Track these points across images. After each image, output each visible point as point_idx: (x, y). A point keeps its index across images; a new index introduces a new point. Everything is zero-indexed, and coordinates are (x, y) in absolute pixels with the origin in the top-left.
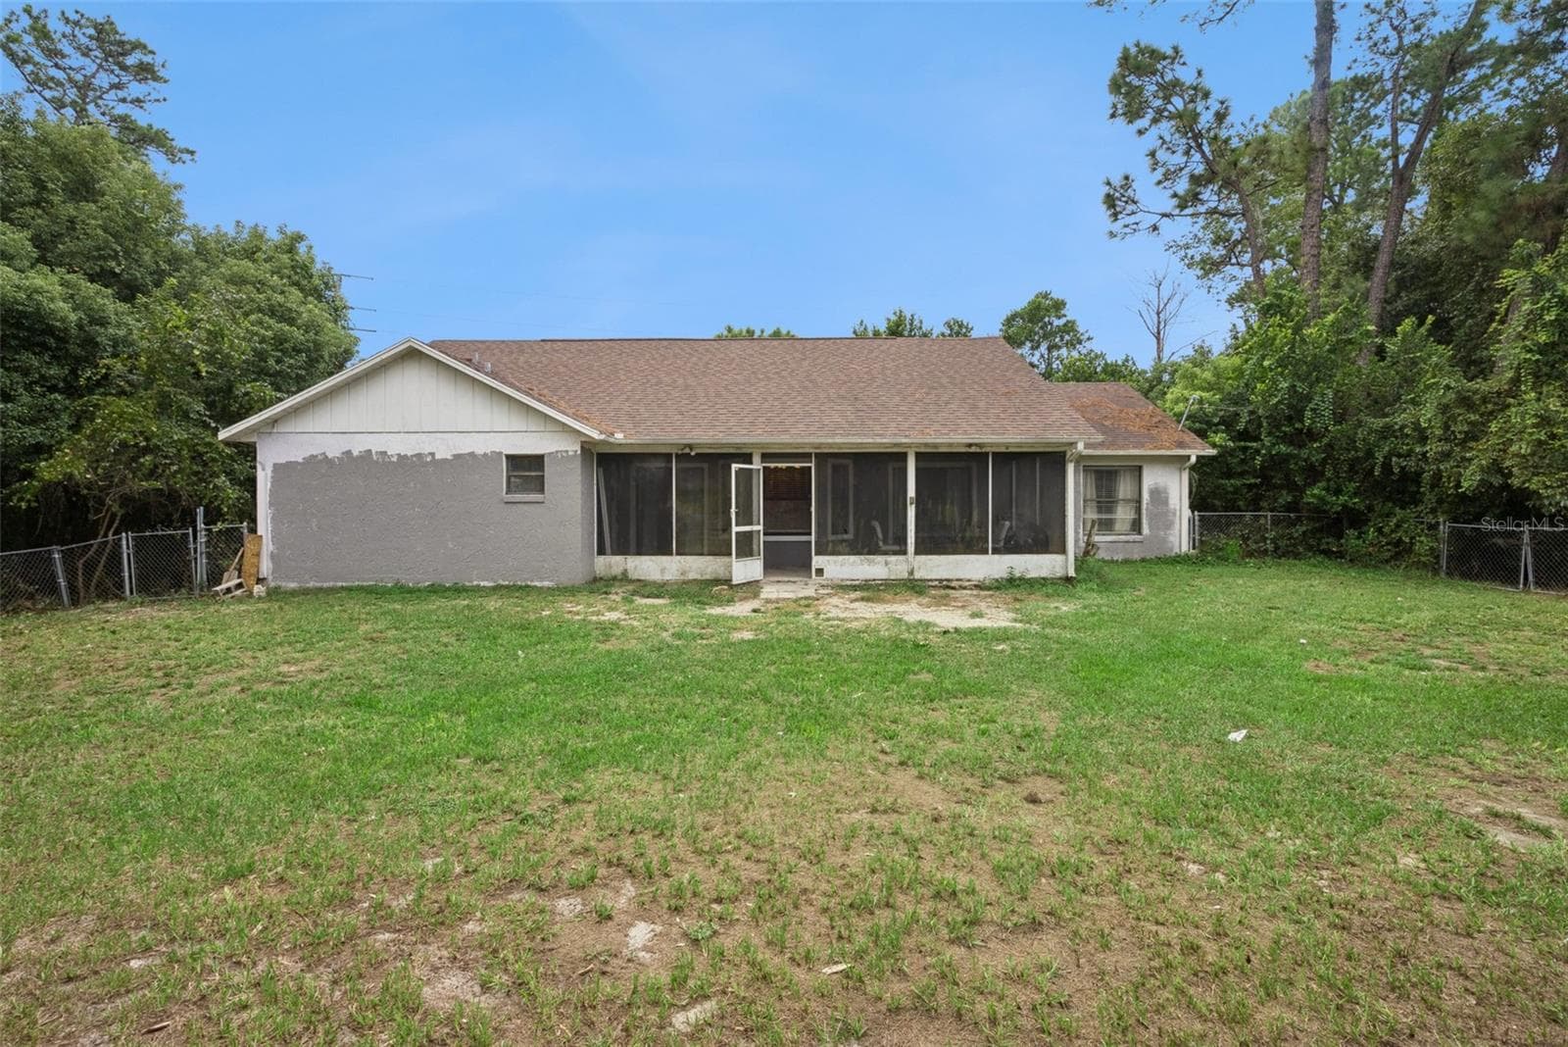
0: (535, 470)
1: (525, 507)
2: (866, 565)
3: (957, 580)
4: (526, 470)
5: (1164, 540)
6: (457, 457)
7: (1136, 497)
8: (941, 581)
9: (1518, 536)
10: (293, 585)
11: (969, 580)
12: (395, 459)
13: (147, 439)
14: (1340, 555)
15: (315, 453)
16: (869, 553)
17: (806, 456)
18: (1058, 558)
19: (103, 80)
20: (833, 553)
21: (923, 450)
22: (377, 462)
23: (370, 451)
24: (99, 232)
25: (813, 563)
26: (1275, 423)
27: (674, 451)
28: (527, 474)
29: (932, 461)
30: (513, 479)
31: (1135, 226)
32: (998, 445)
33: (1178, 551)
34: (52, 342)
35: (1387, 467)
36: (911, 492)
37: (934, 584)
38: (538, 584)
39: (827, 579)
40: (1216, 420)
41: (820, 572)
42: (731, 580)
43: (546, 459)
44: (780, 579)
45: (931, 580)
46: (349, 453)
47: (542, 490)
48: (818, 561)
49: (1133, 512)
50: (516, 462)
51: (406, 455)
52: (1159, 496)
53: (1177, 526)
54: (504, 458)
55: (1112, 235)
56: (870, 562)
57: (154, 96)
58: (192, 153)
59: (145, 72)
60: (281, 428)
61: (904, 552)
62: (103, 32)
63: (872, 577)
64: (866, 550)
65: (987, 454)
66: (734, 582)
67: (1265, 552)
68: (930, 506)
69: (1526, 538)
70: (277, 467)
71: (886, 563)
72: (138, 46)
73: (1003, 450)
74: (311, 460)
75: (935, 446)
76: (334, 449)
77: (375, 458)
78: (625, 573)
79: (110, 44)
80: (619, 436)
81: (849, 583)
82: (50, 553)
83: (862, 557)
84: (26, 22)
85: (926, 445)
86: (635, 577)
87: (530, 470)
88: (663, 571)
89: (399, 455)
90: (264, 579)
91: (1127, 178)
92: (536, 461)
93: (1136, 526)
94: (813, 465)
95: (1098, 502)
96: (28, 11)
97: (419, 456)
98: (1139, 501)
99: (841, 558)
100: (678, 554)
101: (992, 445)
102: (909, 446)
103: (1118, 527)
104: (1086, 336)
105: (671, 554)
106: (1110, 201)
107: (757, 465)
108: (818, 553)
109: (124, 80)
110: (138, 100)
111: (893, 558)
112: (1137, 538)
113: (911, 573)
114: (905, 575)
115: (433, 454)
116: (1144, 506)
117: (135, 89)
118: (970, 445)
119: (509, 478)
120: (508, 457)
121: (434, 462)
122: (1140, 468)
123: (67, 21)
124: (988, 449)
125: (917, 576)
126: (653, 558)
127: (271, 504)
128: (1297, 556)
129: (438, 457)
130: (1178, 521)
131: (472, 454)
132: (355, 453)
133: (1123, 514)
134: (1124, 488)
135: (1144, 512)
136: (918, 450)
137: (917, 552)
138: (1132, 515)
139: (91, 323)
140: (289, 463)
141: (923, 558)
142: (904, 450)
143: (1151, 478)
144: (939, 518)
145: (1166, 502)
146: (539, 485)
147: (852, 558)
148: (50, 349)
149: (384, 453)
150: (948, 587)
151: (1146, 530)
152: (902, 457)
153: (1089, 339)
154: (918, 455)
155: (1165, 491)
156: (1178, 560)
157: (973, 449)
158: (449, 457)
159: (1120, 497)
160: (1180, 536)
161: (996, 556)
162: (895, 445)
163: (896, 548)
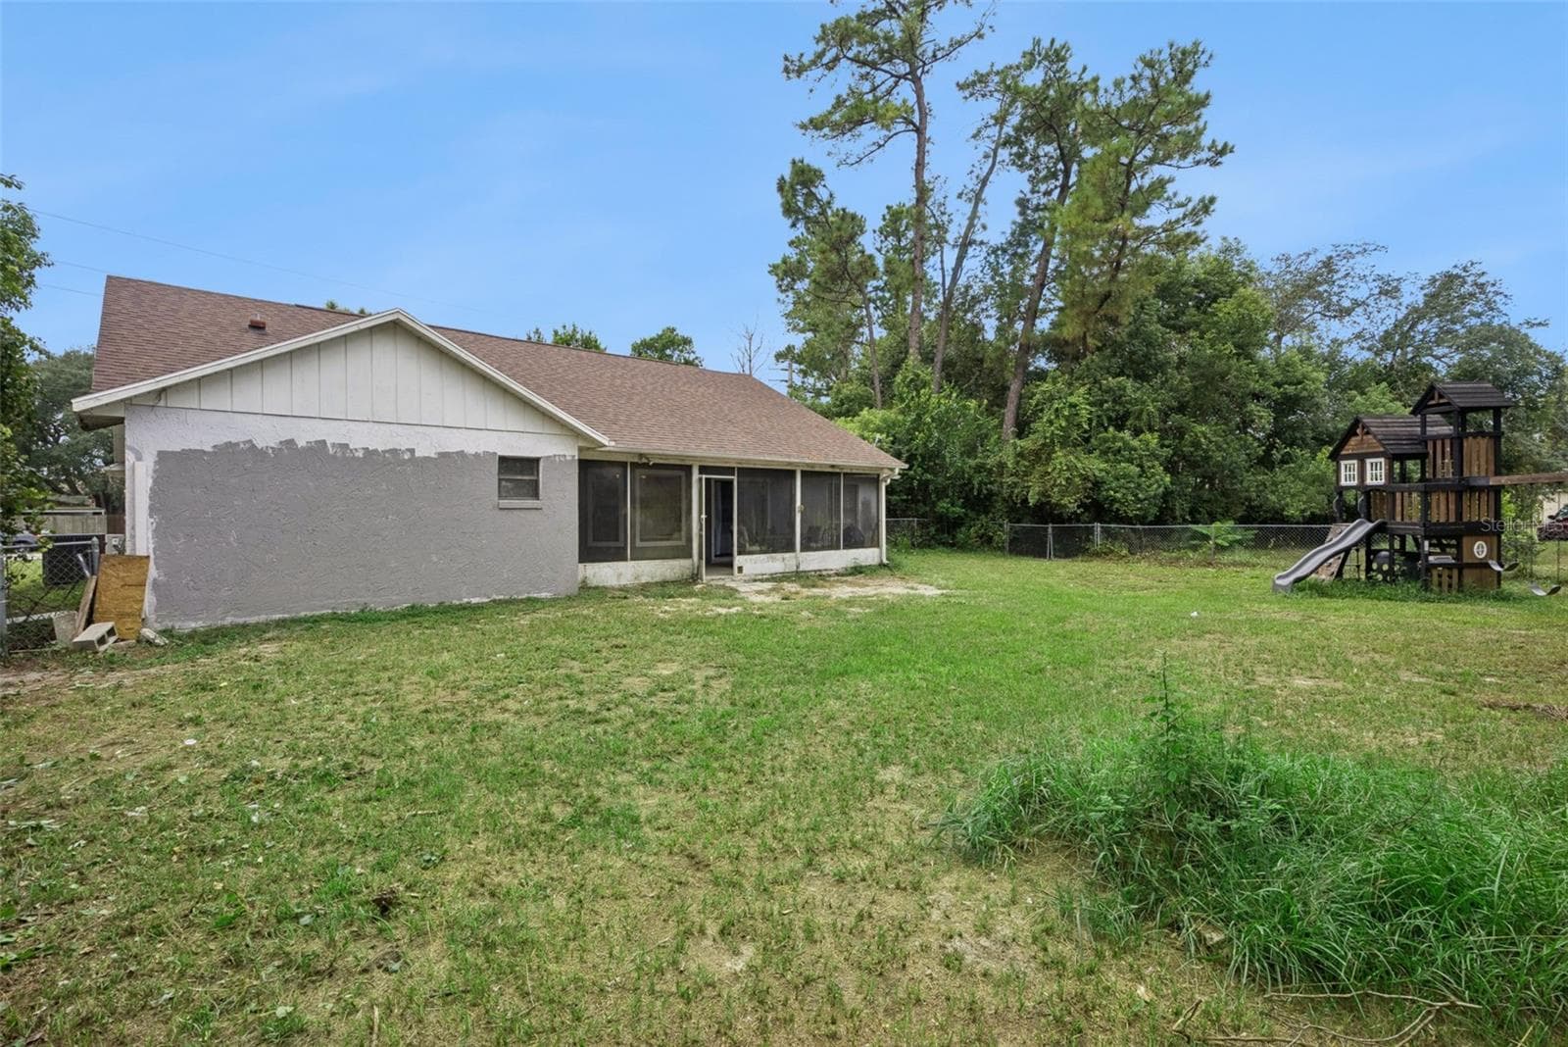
0: (528, 475)
1: (522, 514)
2: (770, 562)
3: (826, 570)
4: (520, 474)
6: (443, 455)
8: (815, 572)
9: (1046, 529)
11: (833, 570)
12: (360, 454)
14: (953, 545)
15: (234, 441)
16: (773, 552)
17: (730, 470)
18: (875, 550)
20: (748, 553)
21: (805, 469)
22: (334, 457)
23: (324, 441)
25: (736, 562)
27: (630, 460)
28: (519, 477)
29: (812, 478)
30: (504, 483)
32: (846, 466)
35: (980, 491)
36: (798, 503)
37: (811, 574)
38: (537, 596)
39: (744, 575)
41: (740, 569)
43: (541, 464)
45: (809, 571)
46: (290, 443)
47: (536, 495)
48: (738, 560)
50: (507, 464)
51: (376, 451)
54: (496, 460)
56: (773, 559)
60: (174, 401)
61: (794, 550)
63: (773, 572)
64: (770, 549)
65: (840, 474)
68: (809, 513)
69: (1050, 530)
70: (164, 457)
71: (784, 559)
73: (850, 471)
74: (227, 451)
75: (814, 465)
76: (267, 435)
77: (331, 452)
78: (586, 580)
81: (759, 578)
83: (768, 555)
85: (807, 464)
86: (593, 585)
87: (523, 475)
88: (620, 575)
89: (366, 449)
92: (531, 464)
94: (735, 478)
97: (394, 452)
99: (754, 557)
100: (632, 559)
102: (797, 464)
105: (625, 559)
107: (696, 476)
108: (740, 553)
111: (787, 555)
113: (798, 567)
114: (795, 569)
115: (412, 451)
118: (833, 466)
119: (501, 481)
120: (500, 458)
121: (414, 460)
124: (840, 470)
125: (801, 569)
126: (611, 564)
128: (929, 546)
129: (417, 454)
131: (461, 454)
132: (301, 443)
136: (802, 468)
137: (802, 550)
140: (187, 452)
141: (804, 554)
142: (794, 468)
144: (815, 523)
146: (533, 491)
147: (762, 556)
149: (345, 446)
150: (820, 576)
152: (792, 473)
154: (803, 473)
157: (831, 470)
158: (433, 455)
162: (790, 464)
163: (789, 547)
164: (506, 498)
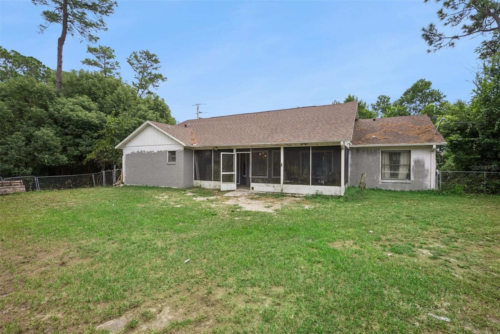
0: (174, 155)
1: (171, 166)
2: (267, 187)
3: (298, 194)
4: (172, 155)
5: (422, 183)
6: (158, 152)
7: (409, 164)
8: (292, 194)
10: (129, 185)
11: (302, 194)
12: (146, 153)
13: (106, 149)
15: (132, 151)
16: (268, 183)
17: (248, 150)
18: (336, 188)
19: (149, 65)
20: (256, 182)
21: (286, 146)
22: (143, 154)
23: (142, 151)
24: (111, 102)
25: (251, 185)
26: (484, 128)
27: (213, 149)
29: (289, 150)
31: (439, 46)
32: (314, 143)
33: (429, 188)
34: (94, 128)
36: (282, 162)
37: (289, 195)
38: (174, 187)
39: (255, 191)
40: (456, 129)
41: (253, 188)
42: (220, 189)
43: (176, 152)
44: (241, 190)
45: (289, 194)
46: (138, 151)
47: (175, 161)
48: (252, 185)
49: (408, 170)
51: (148, 152)
52: (420, 164)
53: (429, 177)
54: (168, 152)
55: (429, 51)
56: (268, 186)
57: (159, 66)
58: (166, 78)
59: (156, 61)
61: (280, 183)
62: (147, 54)
63: (269, 191)
64: (267, 182)
65: (309, 147)
66: (221, 190)
67: (482, 191)
68: (288, 166)
70: (126, 155)
71: (274, 187)
72: (154, 55)
73: (316, 145)
74: (132, 153)
75: (290, 144)
78: (200, 185)
79: (149, 56)
80: (195, 145)
81: (261, 193)
82: (92, 175)
83: (266, 184)
84: (134, 55)
85: (287, 144)
86: (203, 187)
88: (210, 185)
90: (124, 183)
91: (431, 25)
92: (174, 153)
93: (408, 176)
94: (251, 152)
95: (390, 166)
96: (134, 53)
97: (151, 152)
98: (410, 166)
99: (259, 184)
100: (214, 181)
101: (311, 143)
102: (281, 145)
103: (400, 176)
104: (443, 95)
105: (212, 181)
106: (427, 37)
107: (235, 153)
108: (252, 182)
109: (152, 64)
110: (156, 68)
111: (276, 185)
112: (408, 181)
113: (282, 190)
114: (280, 191)
115: (153, 151)
116: (412, 168)
117: (155, 65)
118: (305, 144)
119: (169, 157)
120: (169, 152)
121: (154, 153)
122: (410, 151)
123: (140, 53)
124: (310, 146)
125: (284, 192)
126: (207, 181)
127: (125, 164)
130: (429, 175)
131: (161, 151)
132: (140, 151)
133: (402, 171)
134: (403, 160)
135: (411, 170)
136: (284, 147)
137: (284, 183)
138: (407, 172)
139: (103, 123)
140: (128, 154)
141: (286, 185)
142: (280, 147)
143: (414, 156)
144: (292, 171)
145: (423, 166)
146: (175, 159)
147: (263, 184)
148: (94, 129)
149: (144, 151)
150: (294, 197)
151: (412, 178)
152: (279, 149)
153: (444, 96)
154: (285, 148)
155: (423, 161)
156: (430, 192)
157: (304, 146)
158: (156, 152)
159: (401, 164)
160: (431, 182)
161: (313, 186)
162: (277, 145)
163: (278, 181)
164: (170, 162)
